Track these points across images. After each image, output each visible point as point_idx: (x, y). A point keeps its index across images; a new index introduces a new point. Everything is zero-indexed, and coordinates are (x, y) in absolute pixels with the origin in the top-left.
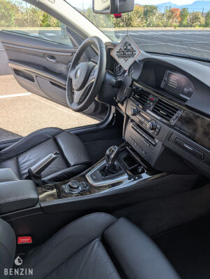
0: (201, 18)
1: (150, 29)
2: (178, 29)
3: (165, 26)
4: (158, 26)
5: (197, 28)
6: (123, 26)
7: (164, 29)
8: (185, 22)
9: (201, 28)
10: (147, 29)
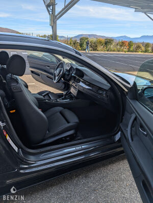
0: (142, 47)
1: (109, 52)
2: (127, 53)
3: (119, 51)
4: (114, 51)
5: (140, 53)
6: (91, 50)
7: (118, 53)
8: (131, 49)
9: (142, 53)
10: (107, 52)
